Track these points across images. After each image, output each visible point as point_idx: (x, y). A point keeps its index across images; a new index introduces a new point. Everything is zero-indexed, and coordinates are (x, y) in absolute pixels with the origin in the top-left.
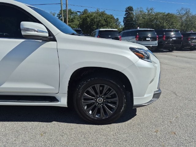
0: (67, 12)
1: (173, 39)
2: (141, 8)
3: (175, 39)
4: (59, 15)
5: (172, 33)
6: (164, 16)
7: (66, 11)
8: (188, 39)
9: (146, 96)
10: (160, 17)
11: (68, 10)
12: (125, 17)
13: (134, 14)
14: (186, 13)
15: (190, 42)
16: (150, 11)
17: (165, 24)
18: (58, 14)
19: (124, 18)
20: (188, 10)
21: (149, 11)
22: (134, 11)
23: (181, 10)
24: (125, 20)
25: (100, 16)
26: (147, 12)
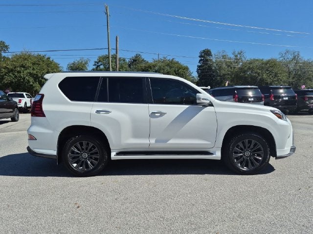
0: (110, 59)
1: (284, 99)
2: (224, 51)
3: (287, 98)
4: (98, 63)
5: (281, 91)
6: (263, 64)
7: (108, 58)
8: (304, 99)
9: (286, 148)
10: (257, 66)
11: (112, 55)
12: (199, 64)
13: (214, 60)
14: (295, 57)
15: (308, 102)
16: (239, 56)
17: (265, 76)
18: (96, 62)
19: (199, 67)
20: (296, 54)
21: (236, 56)
22: (213, 56)
23: (285, 54)
24: (200, 69)
25: (168, 65)
26: (232, 56)
